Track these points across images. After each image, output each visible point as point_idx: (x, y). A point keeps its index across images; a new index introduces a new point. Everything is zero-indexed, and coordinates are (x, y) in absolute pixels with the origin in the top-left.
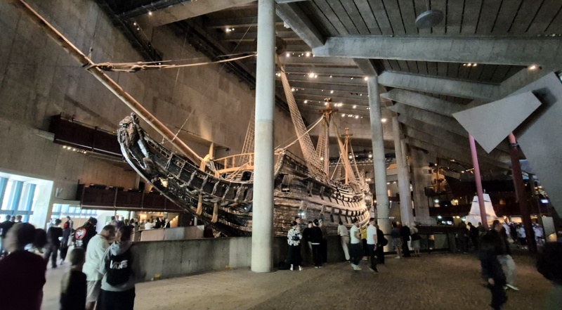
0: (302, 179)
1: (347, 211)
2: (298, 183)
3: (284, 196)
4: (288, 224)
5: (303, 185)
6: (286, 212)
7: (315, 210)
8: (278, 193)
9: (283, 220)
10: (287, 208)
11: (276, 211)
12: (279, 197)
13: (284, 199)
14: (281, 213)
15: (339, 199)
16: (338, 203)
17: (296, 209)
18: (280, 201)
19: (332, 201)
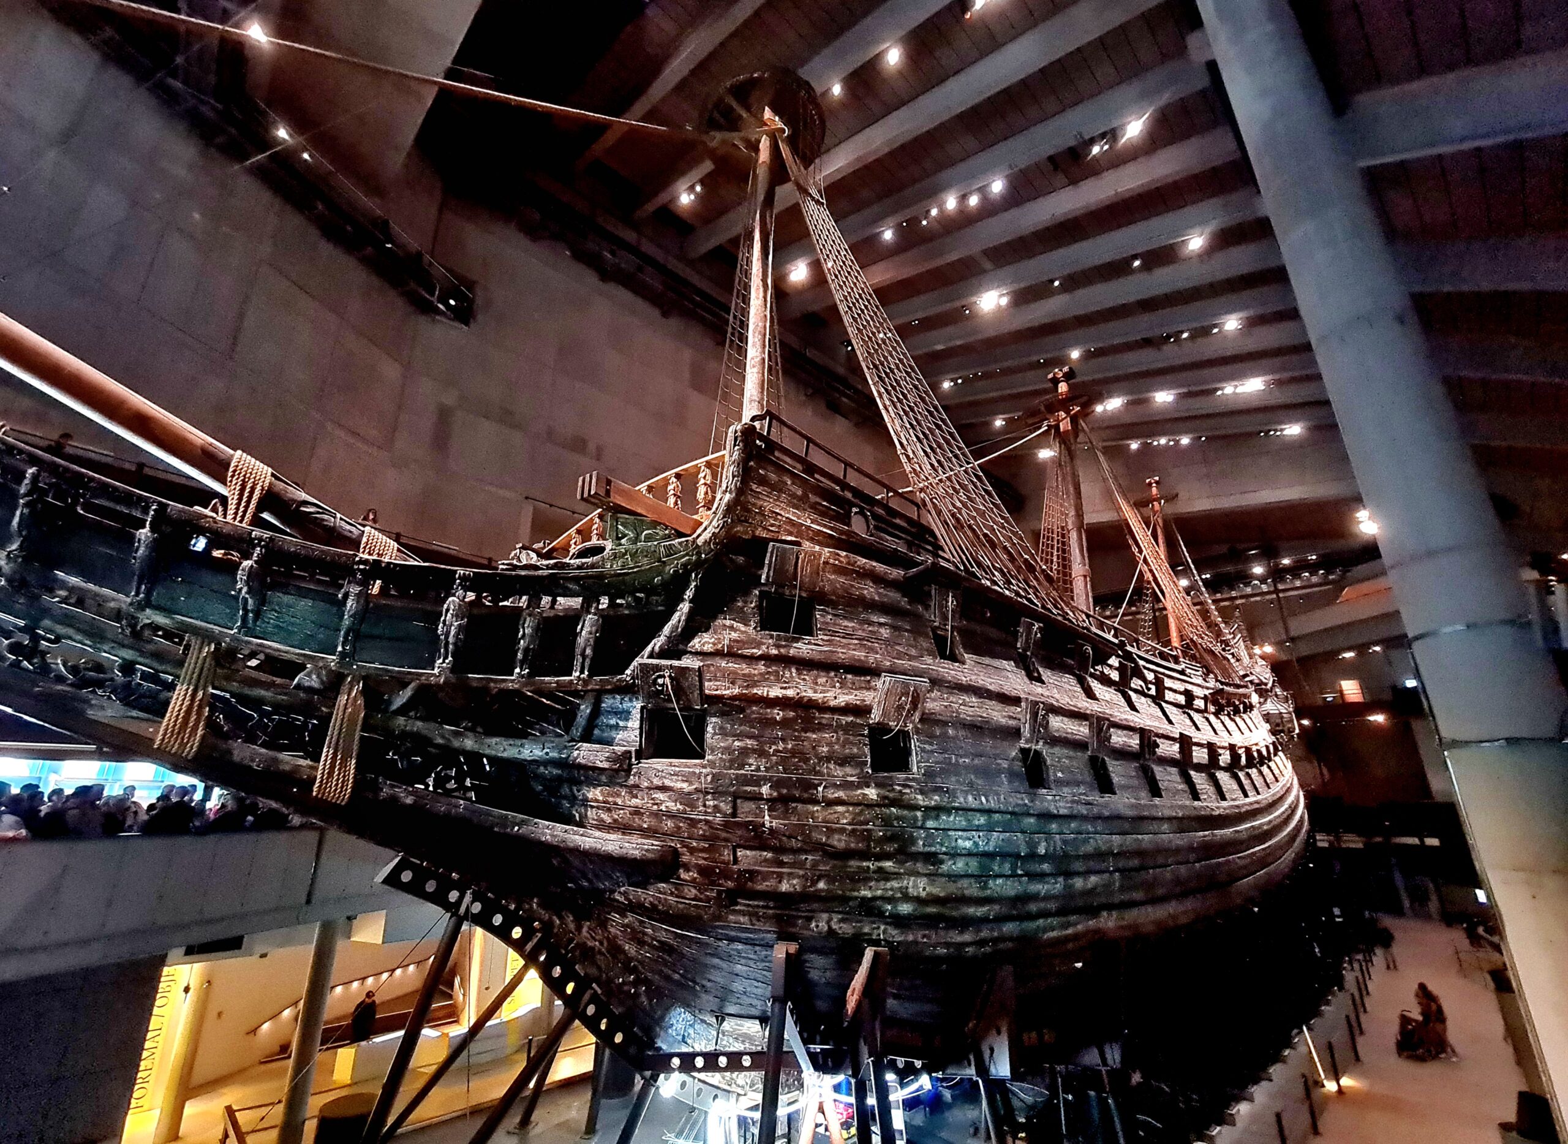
0: (896, 573)
1: (1185, 742)
2: (869, 590)
3: (774, 652)
4: (800, 806)
5: (904, 602)
6: (783, 740)
7: (978, 728)
8: (734, 635)
9: (766, 780)
10: (792, 714)
11: (723, 732)
12: (744, 657)
13: (770, 670)
14: (750, 743)
15: (1136, 691)
16: (1133, 707)
17: (850, 719)
18: (749, 675)
19: (1098, 695)
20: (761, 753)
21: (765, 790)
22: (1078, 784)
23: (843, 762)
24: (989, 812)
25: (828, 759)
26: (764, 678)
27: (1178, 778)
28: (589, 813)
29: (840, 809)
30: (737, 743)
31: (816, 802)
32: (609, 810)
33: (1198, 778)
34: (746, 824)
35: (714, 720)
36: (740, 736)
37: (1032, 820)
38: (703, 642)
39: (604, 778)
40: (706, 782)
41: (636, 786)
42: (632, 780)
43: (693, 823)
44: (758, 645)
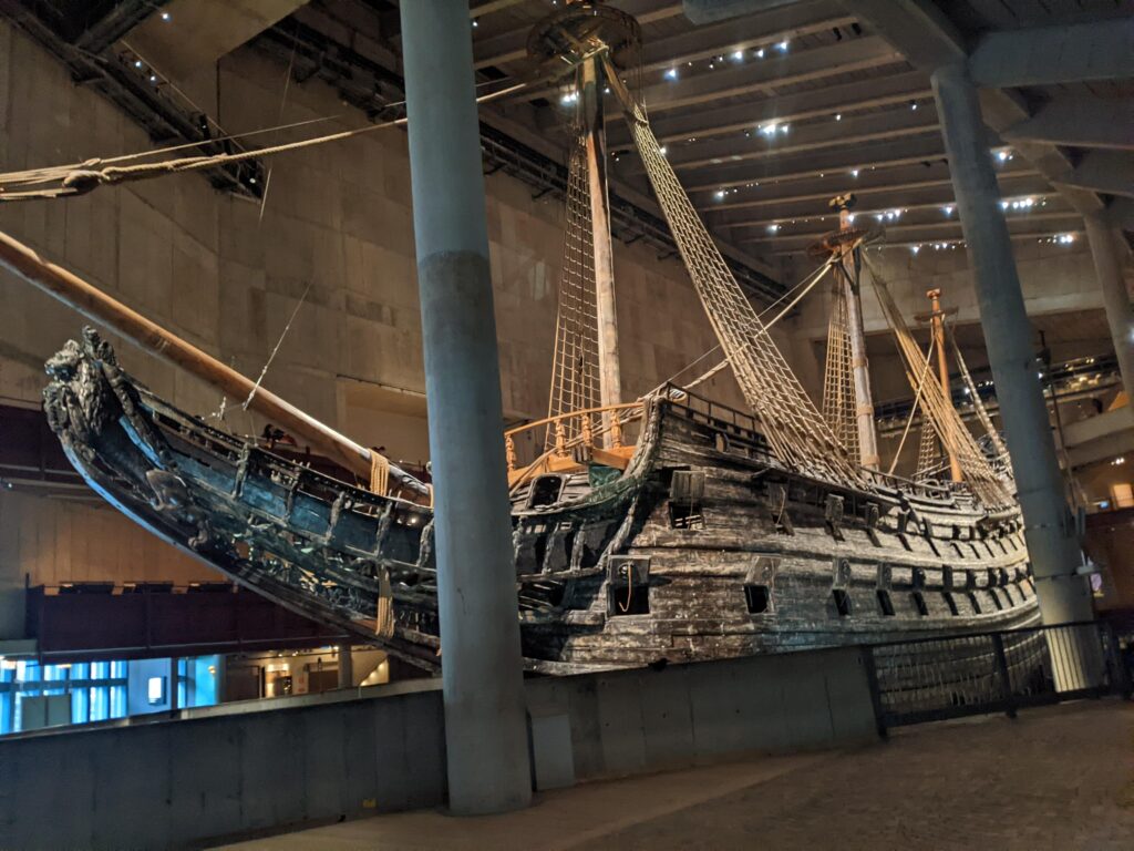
0: (745, 476)
1: (947, 571)
2: (732, 492)
3: (684, 543)
4: (710, 637)
5: (753, 498)
6: (696, 598)
7: (807, 579)
8: (658, 534)
9: (689, 622)
10: (699, 582)
11: (659, 596)
12: (666, 547)
13: (683, 554)
14: (677, 601)
15: (911, 534)
16: (907, 548)
17: (732, 581)
18: (672, 559)
19: (881, 542)
20: (685, 608)
21: (690, 629)
22: (869, 610)
23: (732, 608)
24: (817, 632)
25: (724, 608)
26: (680, 560)
27: (941, 599)
28: (574, 654)
29: (733, 637)
30: (670, 603)
31: (719, 634)
32: (589, 651)
33: (958, 598)
34: (681, 651)
35: (654, 589)
36: (671, 598)
37: (842, 636)
38: (641, 540)
39: (585, 631)
40: (653, 626)
41: (609, 634)
42: (606, 630)
43: (648, 653)
44: (674, 539)
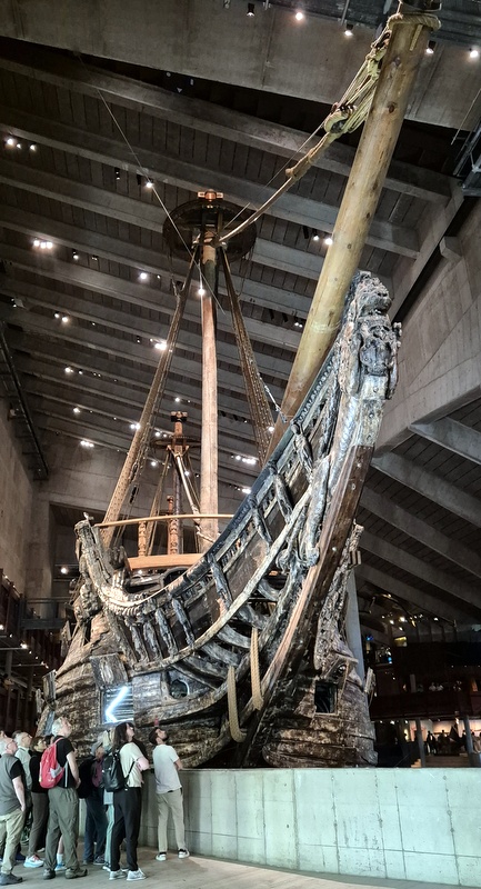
20: (353, 711)
28: (279, 747)
32: (294, 744)
35: (341, 691)
39: (296, 724)
40: (341, 725)
41: (312, 729)
42: (312, 725)
